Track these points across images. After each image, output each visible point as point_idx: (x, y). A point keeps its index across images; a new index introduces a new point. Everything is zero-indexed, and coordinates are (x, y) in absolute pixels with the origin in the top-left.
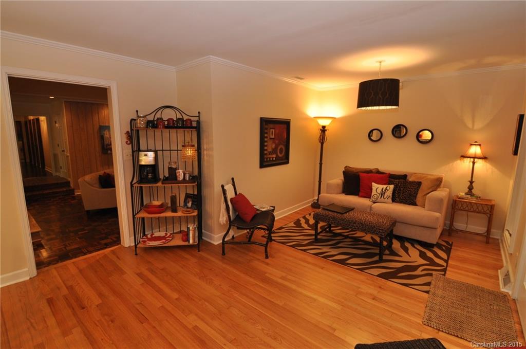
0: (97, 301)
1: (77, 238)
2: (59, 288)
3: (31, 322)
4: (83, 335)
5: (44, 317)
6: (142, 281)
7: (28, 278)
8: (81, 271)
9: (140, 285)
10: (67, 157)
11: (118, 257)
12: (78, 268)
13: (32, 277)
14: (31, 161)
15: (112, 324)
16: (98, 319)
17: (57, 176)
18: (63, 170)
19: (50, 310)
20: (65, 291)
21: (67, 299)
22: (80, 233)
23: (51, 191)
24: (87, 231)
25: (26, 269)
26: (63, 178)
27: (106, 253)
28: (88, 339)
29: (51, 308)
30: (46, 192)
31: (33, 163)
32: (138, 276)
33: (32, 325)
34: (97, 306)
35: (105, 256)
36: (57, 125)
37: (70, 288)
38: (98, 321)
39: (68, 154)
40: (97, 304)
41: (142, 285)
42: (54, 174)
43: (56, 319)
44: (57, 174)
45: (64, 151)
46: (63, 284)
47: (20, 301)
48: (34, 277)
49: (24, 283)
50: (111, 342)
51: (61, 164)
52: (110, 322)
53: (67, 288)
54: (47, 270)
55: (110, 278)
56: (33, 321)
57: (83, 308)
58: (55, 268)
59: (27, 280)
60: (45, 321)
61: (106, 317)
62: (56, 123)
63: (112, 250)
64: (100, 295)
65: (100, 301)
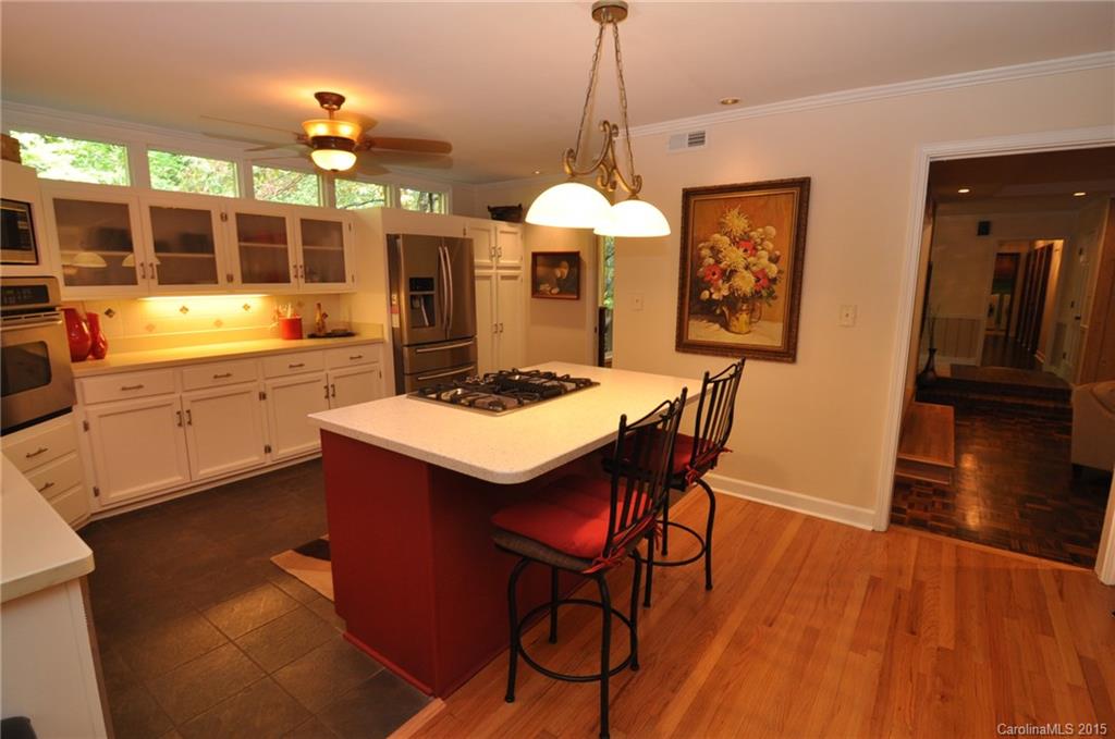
0: (946, 639)
1: (1017, 513)
2: (900, 573)
3: (828, 591)
4: (877, 671)
5: (848, 597)
6: (1080, 681)
7: (870, 528)
8: (959, 569)
9: (1069, 685)
10: (1083, 332)
11: (1061, 593)
12: (958, 560)
13: (877, 529)
14: (1016, 337)
15: (940, 703)
16: (921, 671)
17: (1050, 373)
18: (1067, 362)
19: (863, 593)
20: (906, 583)
21: (900, 598)
22: (1028, 505)
23: (1021, 402)
24: (1049, 509)
25: (872, 512)
26: (1062, 380)
27: (1039, 567)
28: (880, 684)
29: (867, 593)
30: (1008, 400)
31: (1019, 340)
32: (1081, 664)
33: (827, 595)
34: (938, 649)
35: (1033, 573)
36: (1082, 259)
37: (919, 586)
38: (919, 674)
39: (1086, 326)
40: (942, 644)
41: (1073, 689)
42: (1047, 368)
43: (861, 614)
44: (1053, 369)
45: (1078, 318)
46: (911, 571)
47: (838, 553)
48: (879, 532)
49: (861, 532)
50: (910, 728)
51: (1066, 349)
52: (938, 697)
53: (914, 581)
54: (905, 534)
55: (1005, 619)
56: (831, 593)
57: (913, 633)
58: (921, 538)
59: (867, 531)
60: (845, 604)
61: (938, 681)
62: (1081, 253)
63: (1060, 571)
64: (961, 635)
65: (951, 646)
